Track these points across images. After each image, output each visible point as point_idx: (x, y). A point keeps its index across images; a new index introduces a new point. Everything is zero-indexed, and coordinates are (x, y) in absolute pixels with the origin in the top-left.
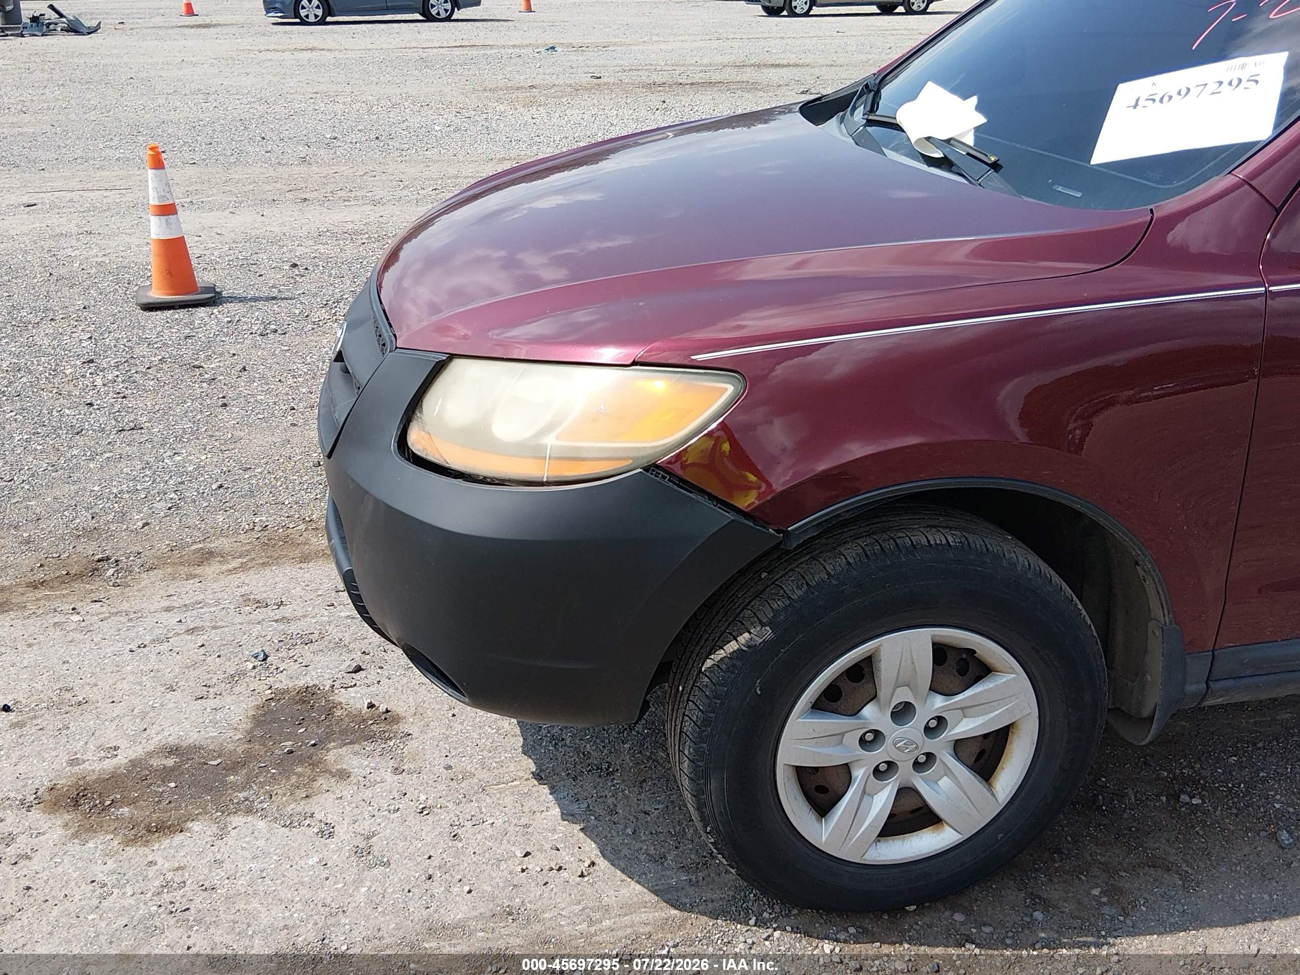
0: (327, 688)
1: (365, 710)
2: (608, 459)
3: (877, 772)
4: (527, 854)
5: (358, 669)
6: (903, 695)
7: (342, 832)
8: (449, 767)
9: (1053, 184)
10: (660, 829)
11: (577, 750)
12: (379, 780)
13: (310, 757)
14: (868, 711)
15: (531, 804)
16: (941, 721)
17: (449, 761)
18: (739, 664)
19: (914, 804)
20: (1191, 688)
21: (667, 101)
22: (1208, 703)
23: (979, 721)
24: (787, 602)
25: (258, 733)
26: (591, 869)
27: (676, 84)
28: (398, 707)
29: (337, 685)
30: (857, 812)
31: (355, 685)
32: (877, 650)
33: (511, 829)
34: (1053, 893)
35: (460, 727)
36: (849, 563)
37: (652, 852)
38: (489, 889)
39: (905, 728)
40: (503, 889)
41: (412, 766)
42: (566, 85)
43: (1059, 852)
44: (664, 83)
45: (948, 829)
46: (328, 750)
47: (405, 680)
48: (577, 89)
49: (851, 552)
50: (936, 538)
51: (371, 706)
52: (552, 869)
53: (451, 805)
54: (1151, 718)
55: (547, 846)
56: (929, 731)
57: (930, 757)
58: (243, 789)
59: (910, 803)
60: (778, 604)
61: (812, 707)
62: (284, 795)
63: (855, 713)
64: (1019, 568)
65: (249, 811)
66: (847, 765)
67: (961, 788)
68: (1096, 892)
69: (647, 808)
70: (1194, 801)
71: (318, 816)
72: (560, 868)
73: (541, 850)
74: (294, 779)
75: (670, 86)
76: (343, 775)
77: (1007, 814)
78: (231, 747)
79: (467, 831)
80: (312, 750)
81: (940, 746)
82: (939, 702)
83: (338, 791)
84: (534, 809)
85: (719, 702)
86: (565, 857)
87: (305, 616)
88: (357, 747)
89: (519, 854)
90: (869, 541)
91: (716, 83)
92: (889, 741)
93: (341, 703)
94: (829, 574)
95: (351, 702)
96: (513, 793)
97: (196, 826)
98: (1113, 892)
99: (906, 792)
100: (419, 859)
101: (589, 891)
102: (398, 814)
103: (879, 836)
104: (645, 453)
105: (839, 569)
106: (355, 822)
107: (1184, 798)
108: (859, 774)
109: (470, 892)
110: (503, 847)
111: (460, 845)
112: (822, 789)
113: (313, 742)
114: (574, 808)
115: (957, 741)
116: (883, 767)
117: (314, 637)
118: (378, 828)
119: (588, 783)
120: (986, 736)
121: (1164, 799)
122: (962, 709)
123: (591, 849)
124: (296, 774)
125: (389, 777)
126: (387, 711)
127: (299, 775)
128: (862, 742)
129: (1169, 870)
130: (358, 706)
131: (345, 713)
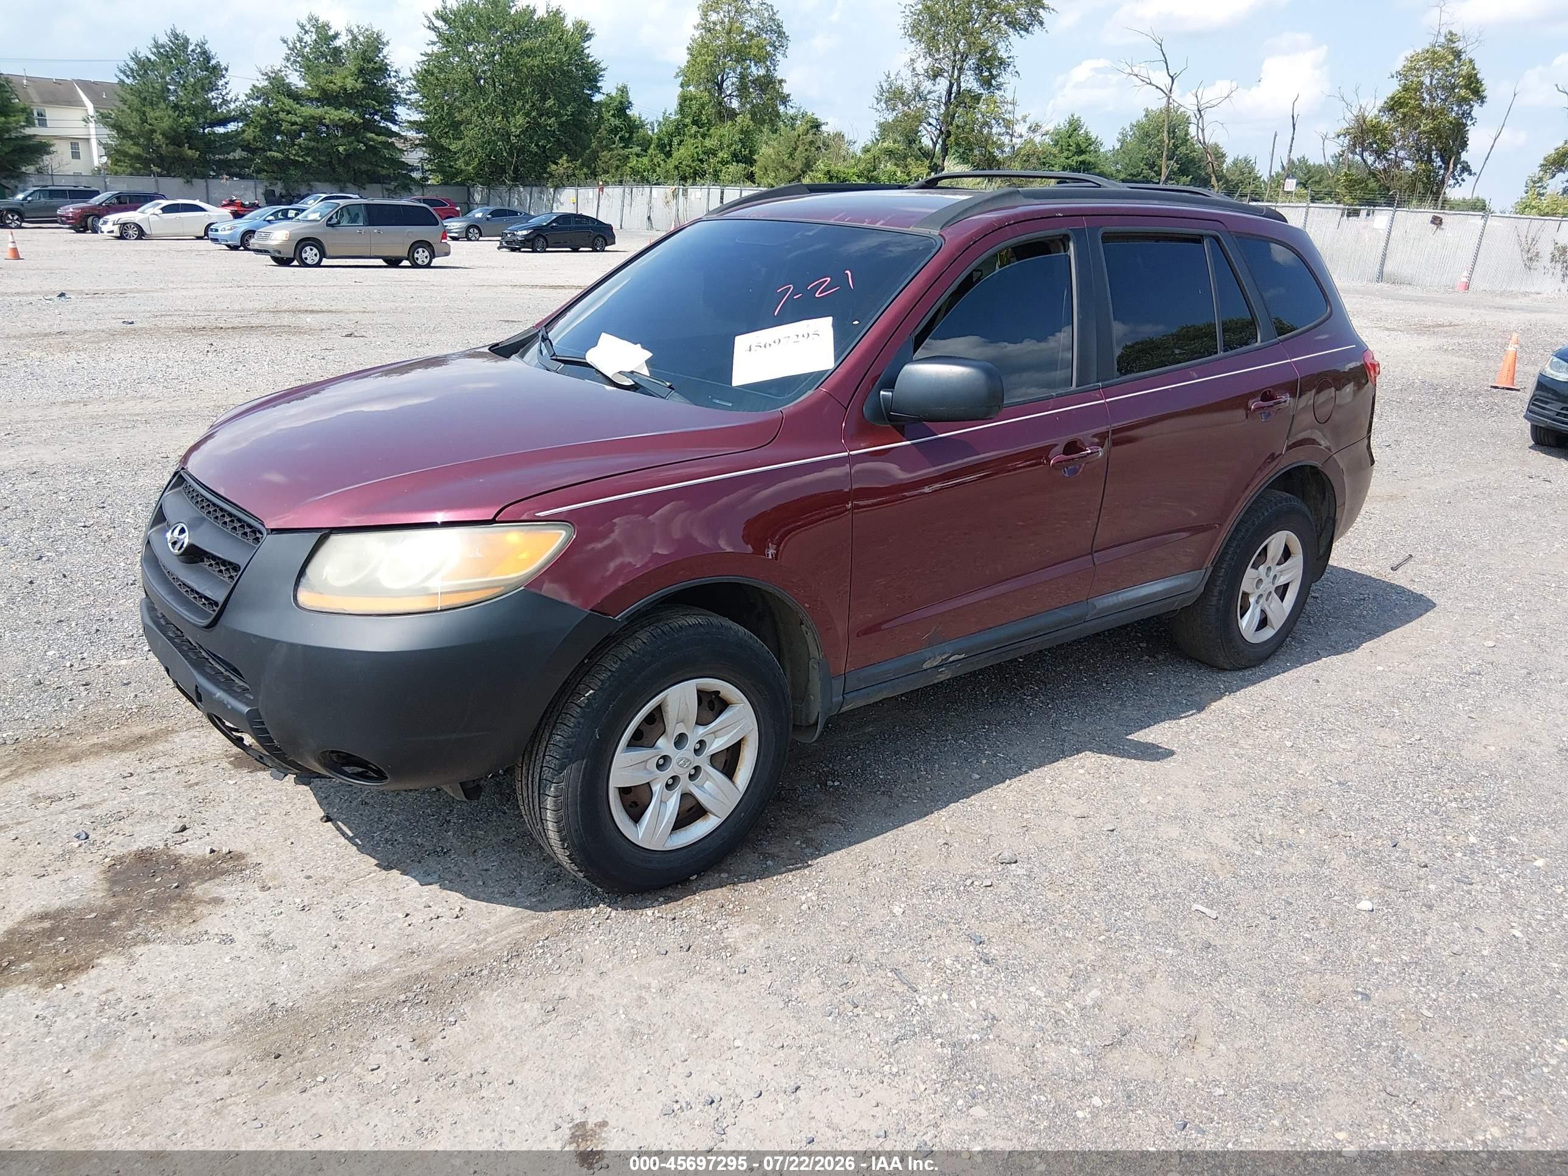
0: (162, 847)
1: (208, 856)
2: (487, 588)
3: (668, 786)
4: (407, 915)
5: (184, 829)
6: (681, 729)
7: (240, 936)
8: (309, 877)
9: (712, 399)
10: (502, 877)
11: (412, 844)
12: (251, 898)
13: (179, 895)
14: (661, 742)
15: (391, 885)
16: (702, 743)
17: (305, 873)
18: (582, 721)
19: (692, 803)
20: (835, 700)
21: (215, 344)
22: (844, 709)
23: (726, 738)
24: (609, 674)
25: (117, 889)
26: (462, 912)
27: (216, 328)
28: (237, 847)
29: (170, 843)
30: (659, 814)
31: (187, 840)
32: (665, 698)
33: (385, 903)
34: (774, 850)
35: (302, 850)
36: (644, 642)
37: (503, 890)
38: (388, 942)
39: (683, 751)
40: (400, 939)
41: (276, 883)
42: (99, 330)
43: (769, 827)
44: (204, 328)
45: (711, 816)
46: (193, 888)
47: (232, 829)
48: (113, 334)
49: (644, 636)
50: (692, 621)
51: (212, 851)
52: (432, 919)
53: (325, 900)
54: (816, 724)
55: (421, 907)
56: (697, 752)
57: (697, 769)
58: (131, 928)
59: (689, 804)
60: (604, 676)
61: (628, 746)
62: (172, 924)
63: (652, 746)
64: (740, 634)
65: (147, 941)
66: (648, 783)
67: (718, 787)
68: (798, 843)
69: (485, 867)
70: (836, 784)
71: (212, 932)
72: (438, 917)
73: (416, 910)
74: (174, 913)
75: (212, 330)
76: (217, 901)
77: (744, 800)
78: (99, 903)
79: (348, 912)
80: (177, 890)
81: (703, 761)
82: (701, 731)
83: (219, 913)
84: (396, 887)
85: (570, 750)
86: (437, 909)
87: (104, 801)
88: (217, 881)
89: (401, 916)
90: (652, 628)
91: (257, 327)
92: (674, 762)
93: (182, 855)
94: (633, 651)
95: (192, 851)
96: (373, 882)
97: (105, 961)
98: (808, 842)
99: (686, 796)
100: (320, 938)
101: (467, 924)
102: (283, 915)
103: (673, 830)
104: (513, 581)
105: (638, 647)
106: (249, 928)
107: (830, 783)
108: (657, 788)
109: (374, 947)
110: (385, 916)
111: (348, 922)
112: (635, 804)
113: (176, 885)
114: (429, 879)
115: (712, 755)
116: (670, 782)
117: (124, 814)
118: (271, 928)
119: (431, 862)
120: (728, 749)
121: (818, 786)
122: (714, 733)
123: (456, 898)
124: (172, 909)
125: (259, 894)
126: (230, 852)
127: (178, 909)
128: (659, 766)
129: (834, 822)
130: (200, 853)
131: (191, 861)
